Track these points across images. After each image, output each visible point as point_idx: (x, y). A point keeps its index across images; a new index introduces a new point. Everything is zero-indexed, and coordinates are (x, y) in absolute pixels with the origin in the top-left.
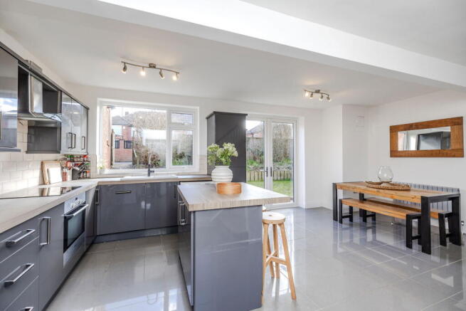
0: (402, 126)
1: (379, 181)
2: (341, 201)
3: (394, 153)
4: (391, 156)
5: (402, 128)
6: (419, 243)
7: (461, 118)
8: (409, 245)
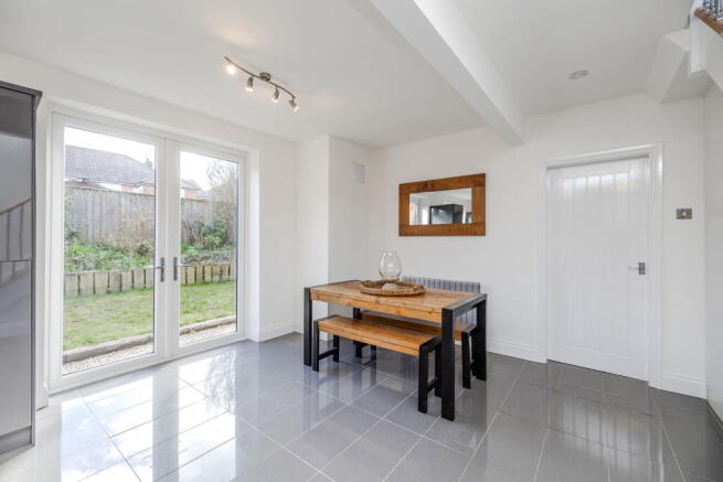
0: (414, 184)
1: (380, 279)
2: (316, 323)
3: (405, 229)
4: (401, 234)
5: (413, 188)
6: (437, 394)
7: (483, 176)
8: (423, 408)
